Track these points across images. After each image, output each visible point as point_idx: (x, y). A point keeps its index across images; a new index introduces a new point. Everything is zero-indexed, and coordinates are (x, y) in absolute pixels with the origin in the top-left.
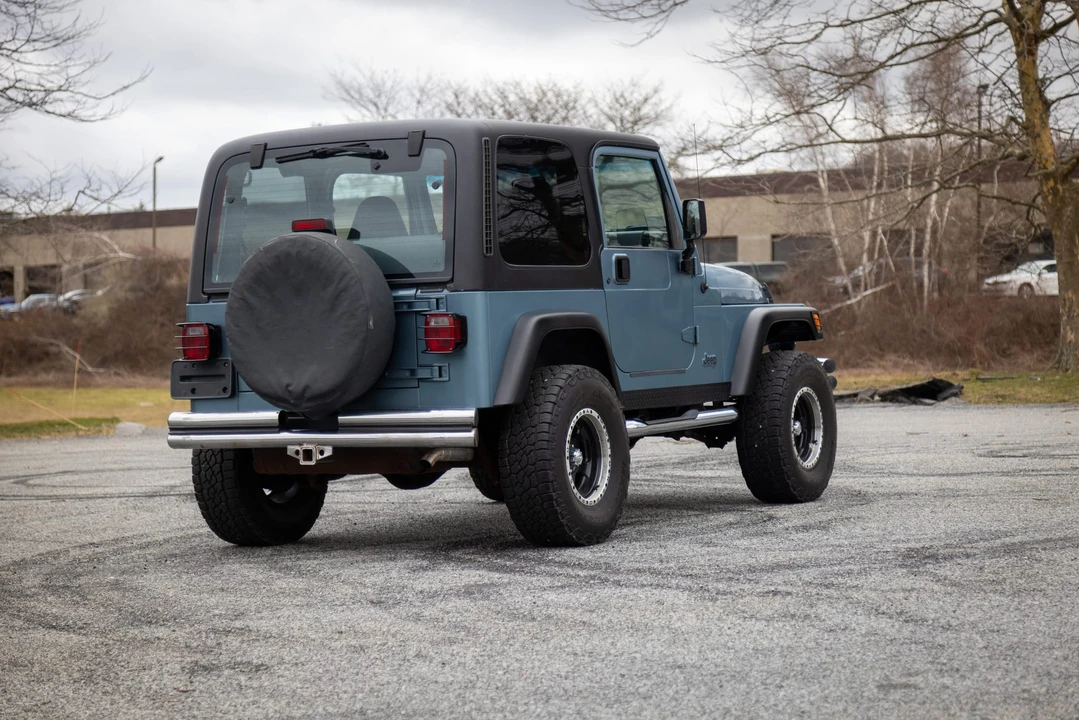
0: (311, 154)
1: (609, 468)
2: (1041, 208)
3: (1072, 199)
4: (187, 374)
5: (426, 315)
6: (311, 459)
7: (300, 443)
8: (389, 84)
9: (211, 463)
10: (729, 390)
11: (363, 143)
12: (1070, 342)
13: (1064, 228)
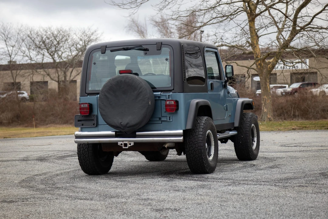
0: (123, 49)
1: (214, 149)
2: (256, 70)
3: (266, 67)
4: (80, 119)
5: (166, 101)
6: (127, 146)
7: (123, 141)
8: (9, 27)
9: (84, 148)
10: (234, 125)
11: (141, 46)
12: (265, 112)
13: (264, 76)
